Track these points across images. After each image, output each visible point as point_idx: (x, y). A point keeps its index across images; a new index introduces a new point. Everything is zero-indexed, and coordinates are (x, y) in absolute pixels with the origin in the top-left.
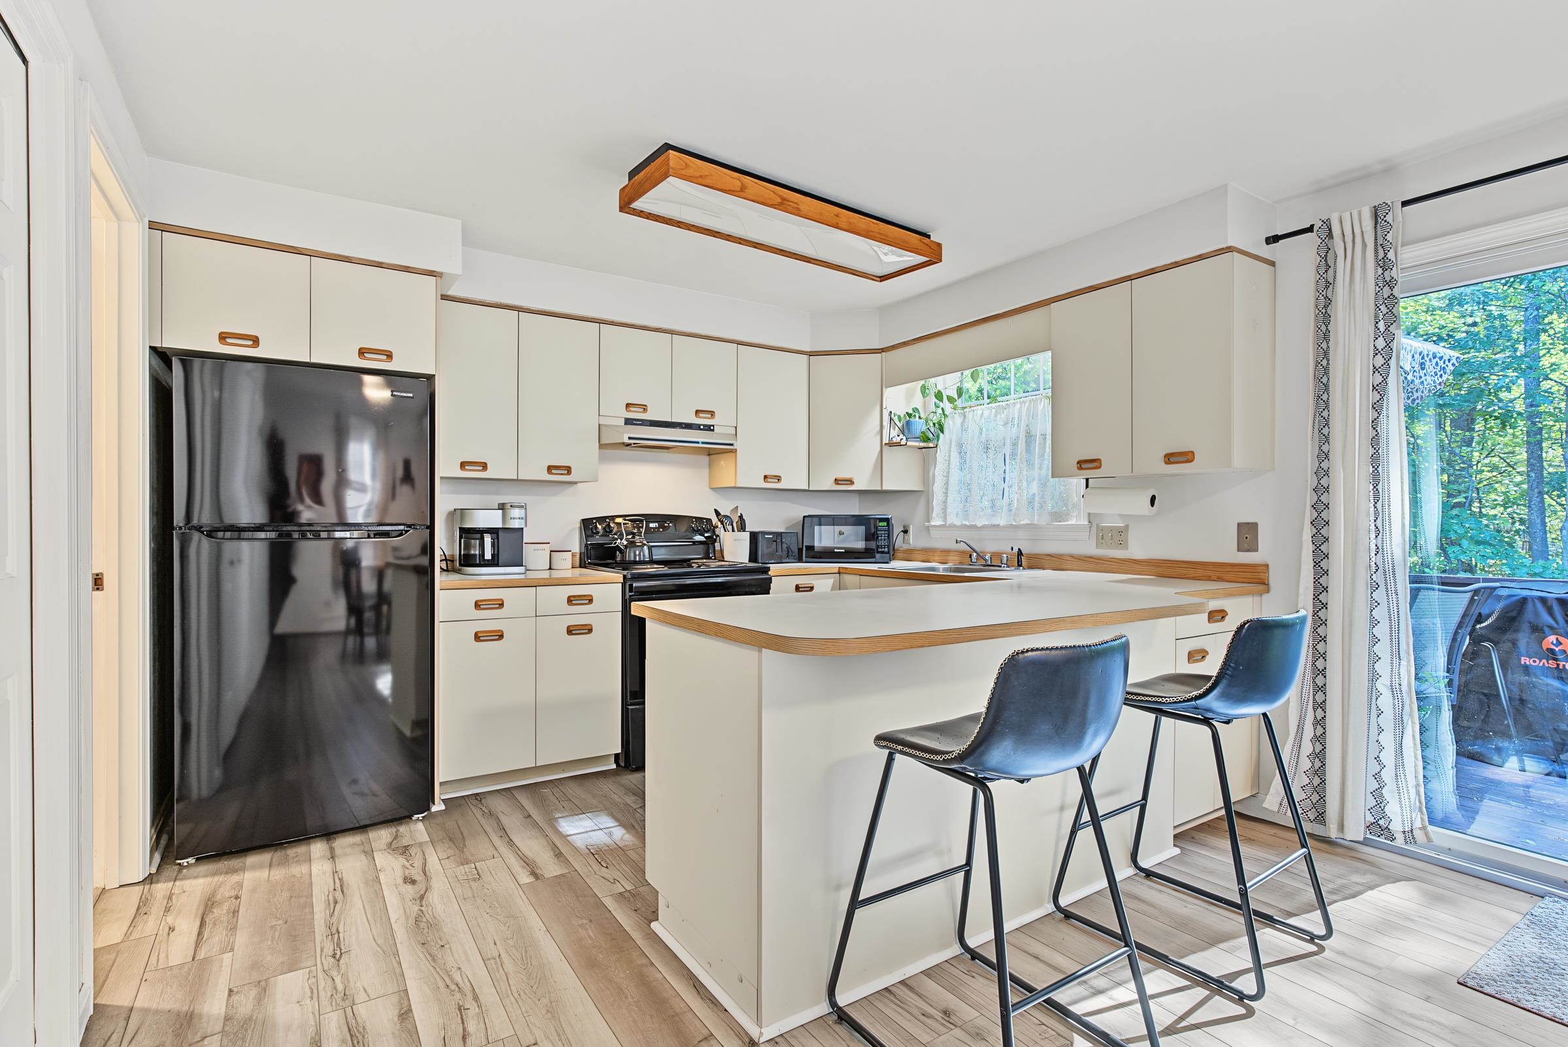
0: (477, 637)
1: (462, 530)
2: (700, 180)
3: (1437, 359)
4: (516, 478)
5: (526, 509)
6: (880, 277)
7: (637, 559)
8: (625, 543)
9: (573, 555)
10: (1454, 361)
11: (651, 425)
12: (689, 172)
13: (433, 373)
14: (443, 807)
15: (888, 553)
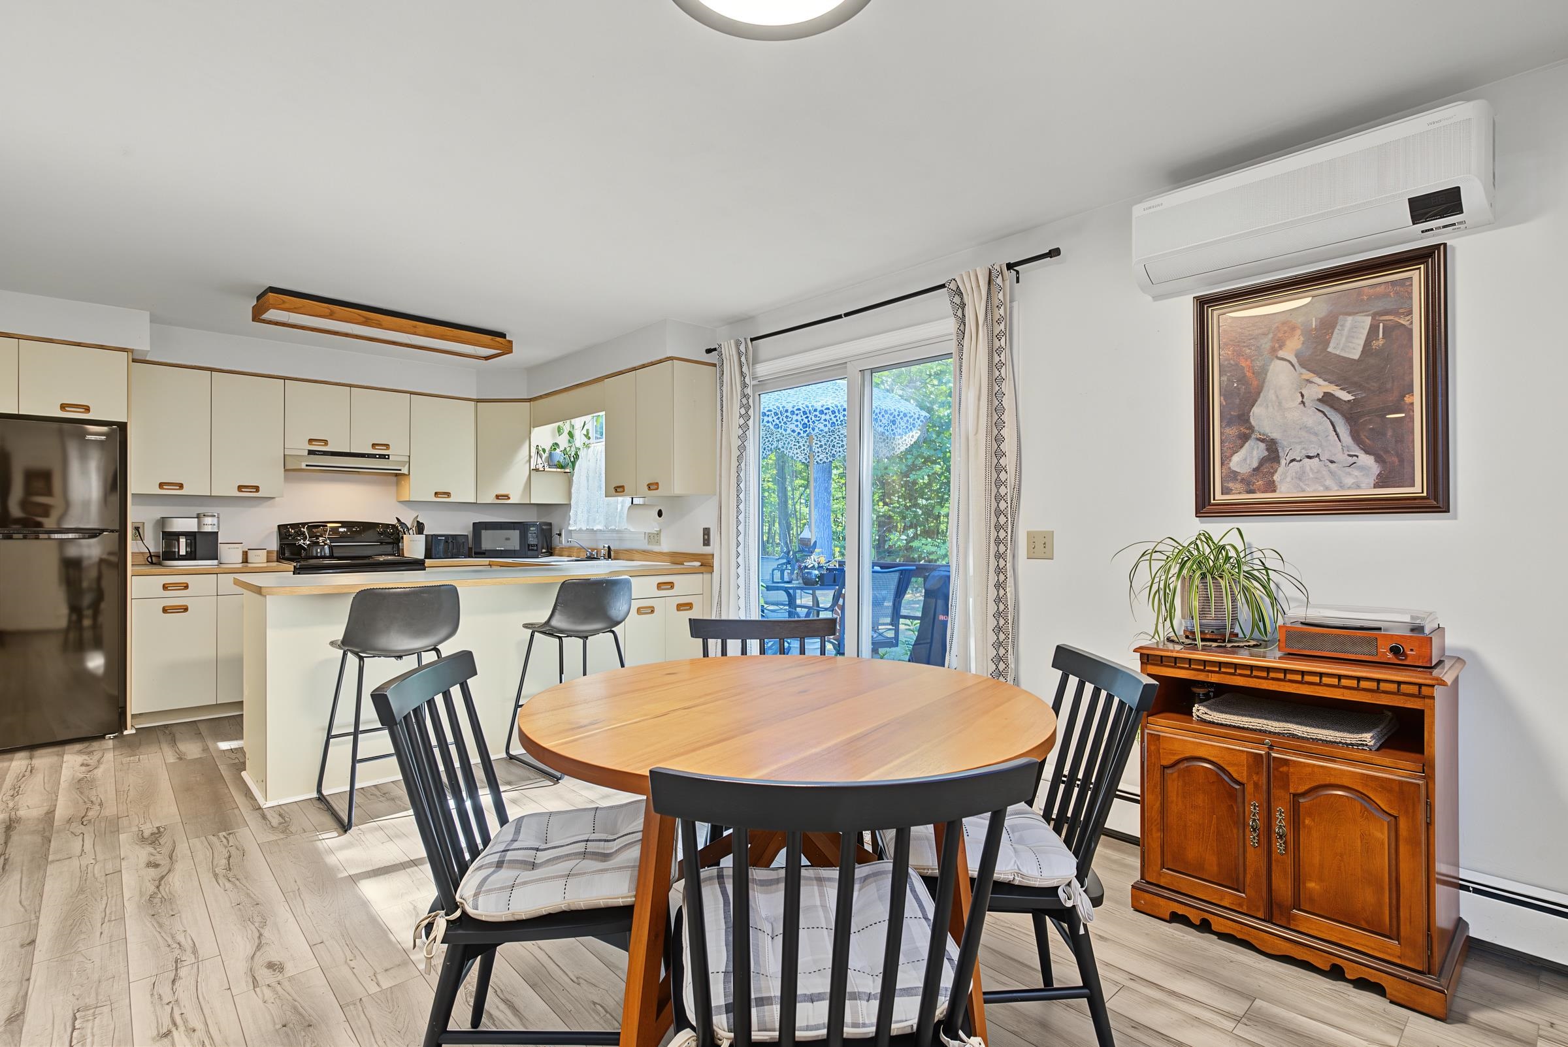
0: (165, 610)
1: (164, 533)
2: (295, 310)
3: (908, 418)
4: (209, 494)
5: (218, 518)
6: (484, 357)
7: (319, 555)
8: (308, 543)
9: (268, 552)
10: (922, 418)
11: (332, 455)
12: (286, 306)
13: (125, 420)
14: (134, 731)
15: (537, 550)
